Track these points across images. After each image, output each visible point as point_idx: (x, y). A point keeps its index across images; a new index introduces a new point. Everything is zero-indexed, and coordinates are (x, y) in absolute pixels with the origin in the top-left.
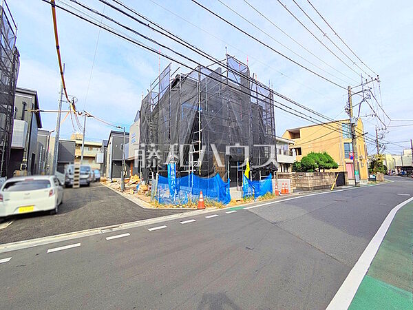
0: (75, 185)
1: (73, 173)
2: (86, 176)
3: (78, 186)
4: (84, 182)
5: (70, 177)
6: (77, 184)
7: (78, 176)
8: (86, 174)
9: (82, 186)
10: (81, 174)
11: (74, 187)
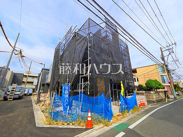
0: (10, 98)
1: (10, 91)
2: (19, 93)
3: (12, 99)
4: (17, 96)
5: (8, 93)
6: (11, 98)
7: (13, 93)
8: (19, 91)
9: (14, 99)
10: (15, 91)
11: (9, 100)
